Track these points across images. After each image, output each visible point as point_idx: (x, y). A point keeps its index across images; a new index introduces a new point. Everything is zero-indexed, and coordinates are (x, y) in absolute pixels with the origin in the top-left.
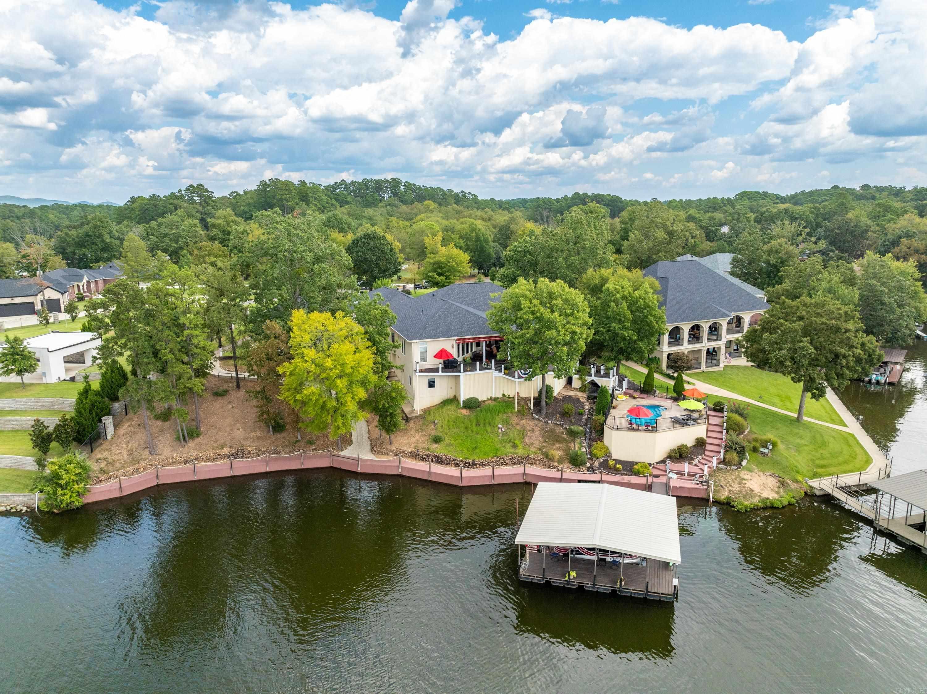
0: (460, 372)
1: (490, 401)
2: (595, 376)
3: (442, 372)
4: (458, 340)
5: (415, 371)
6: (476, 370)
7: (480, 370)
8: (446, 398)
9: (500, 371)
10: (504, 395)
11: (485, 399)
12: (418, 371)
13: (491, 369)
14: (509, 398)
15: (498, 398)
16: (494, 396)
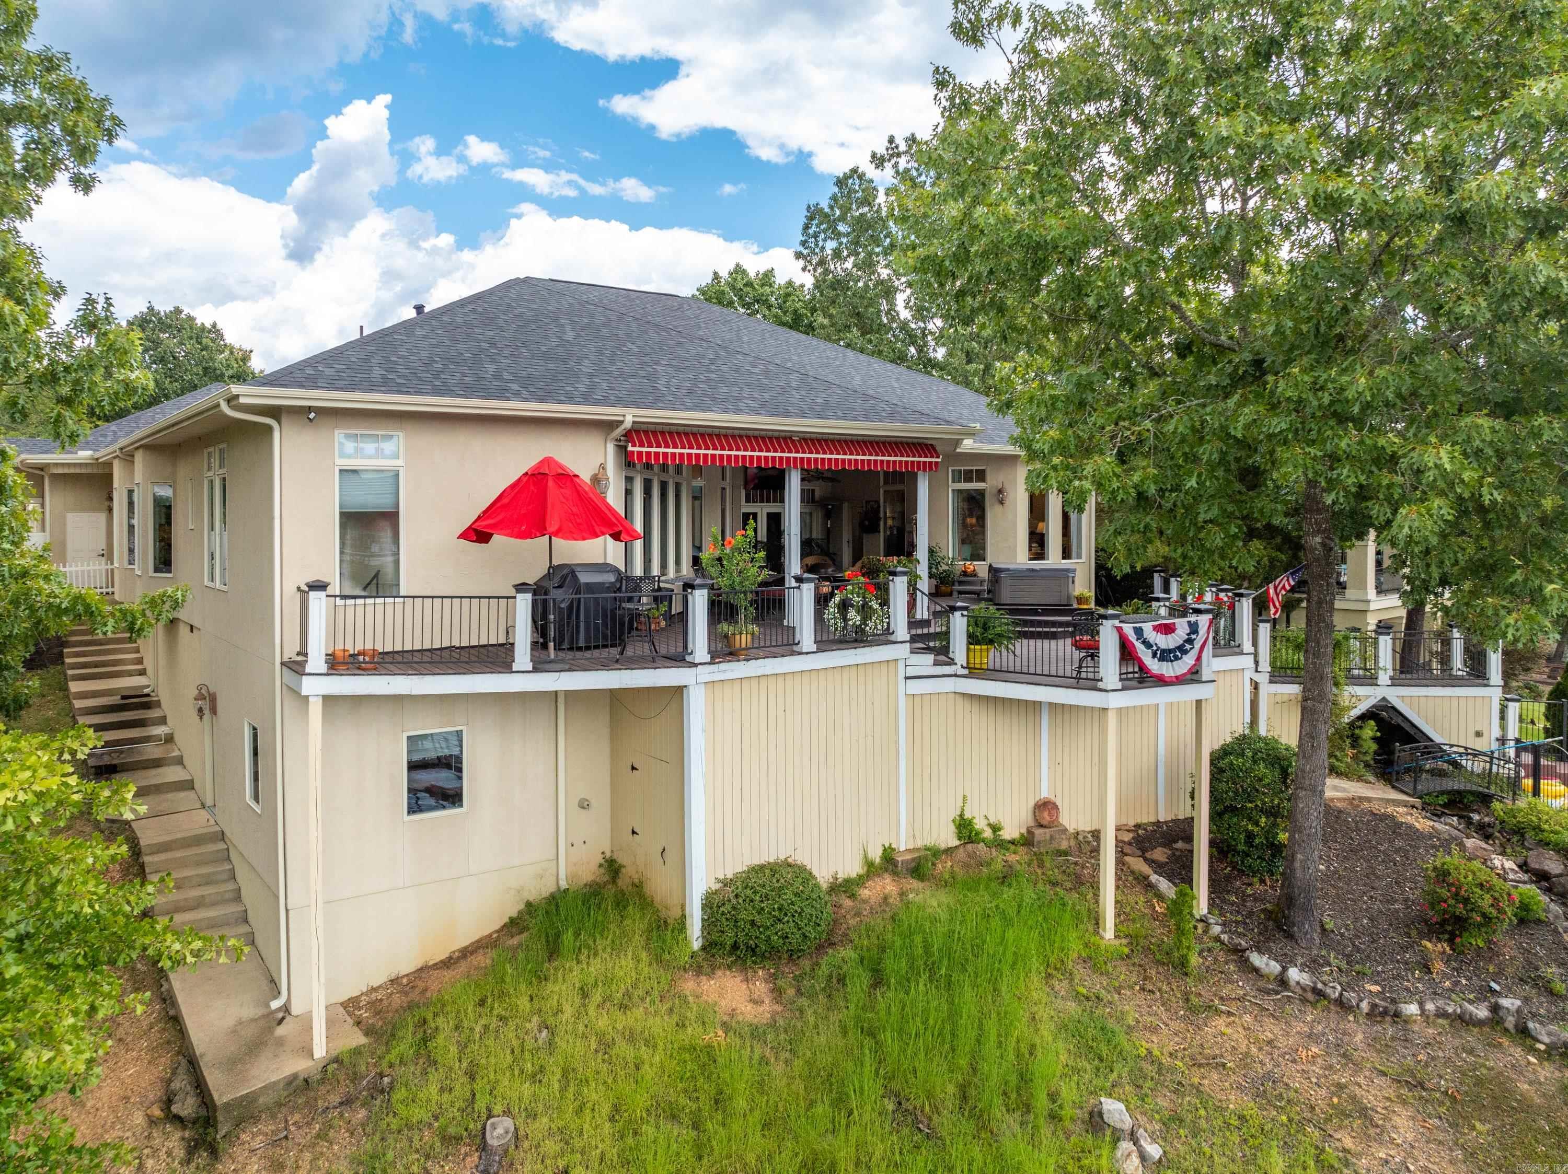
0: (680, 659)
1: (887, 885)
2: (1395, 682)
3: (538, 667)
4: (638, 433)
5: (296, 667)
6: (790, 647)
7: (825, 643)
8: (539, 890)
9: (943, 652)
10: (964, 827)
11: (852, 868)
12: (316, 662)
13: (885, 637)
14: (1001, 844)
15: (936, 853)
16: (903, 844)
